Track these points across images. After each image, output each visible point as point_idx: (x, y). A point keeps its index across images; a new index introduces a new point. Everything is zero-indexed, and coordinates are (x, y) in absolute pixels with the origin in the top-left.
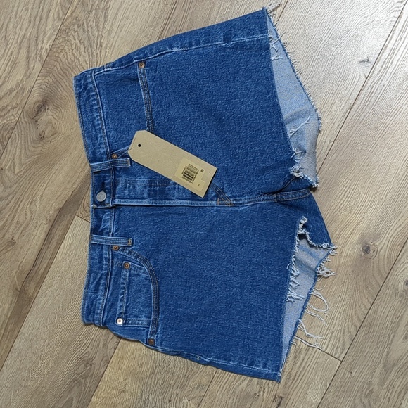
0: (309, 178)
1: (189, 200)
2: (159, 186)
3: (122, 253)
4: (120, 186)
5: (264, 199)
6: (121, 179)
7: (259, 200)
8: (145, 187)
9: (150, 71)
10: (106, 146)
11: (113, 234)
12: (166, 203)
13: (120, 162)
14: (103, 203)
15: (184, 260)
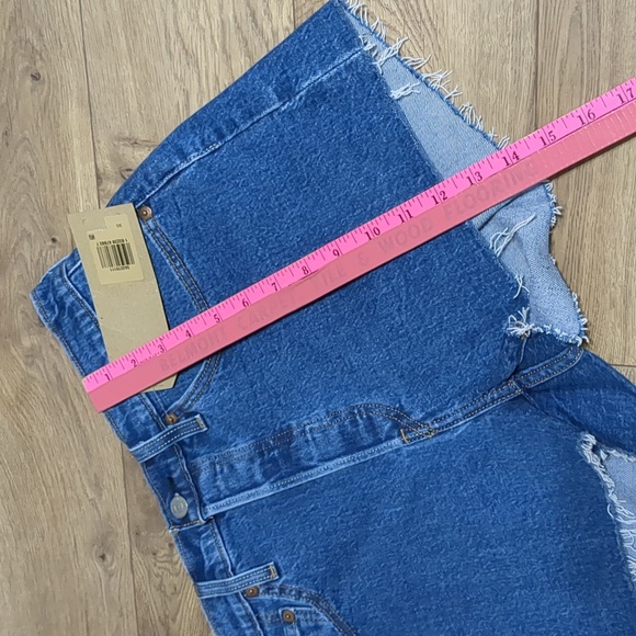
0: (557, 331)
1: (345, 454)
2: (277, 447)
3: (267, 597)
4: (203, 477)
5: (493, 400)
6: (199, 459)
7: (485, 405)
8: (252, 460)
9: (169, 219)
10: (147, 407)
11: (233, 570)
12: (303, 478)
13: (187, 427)
14: (186, 519)
15: (389, 572)
